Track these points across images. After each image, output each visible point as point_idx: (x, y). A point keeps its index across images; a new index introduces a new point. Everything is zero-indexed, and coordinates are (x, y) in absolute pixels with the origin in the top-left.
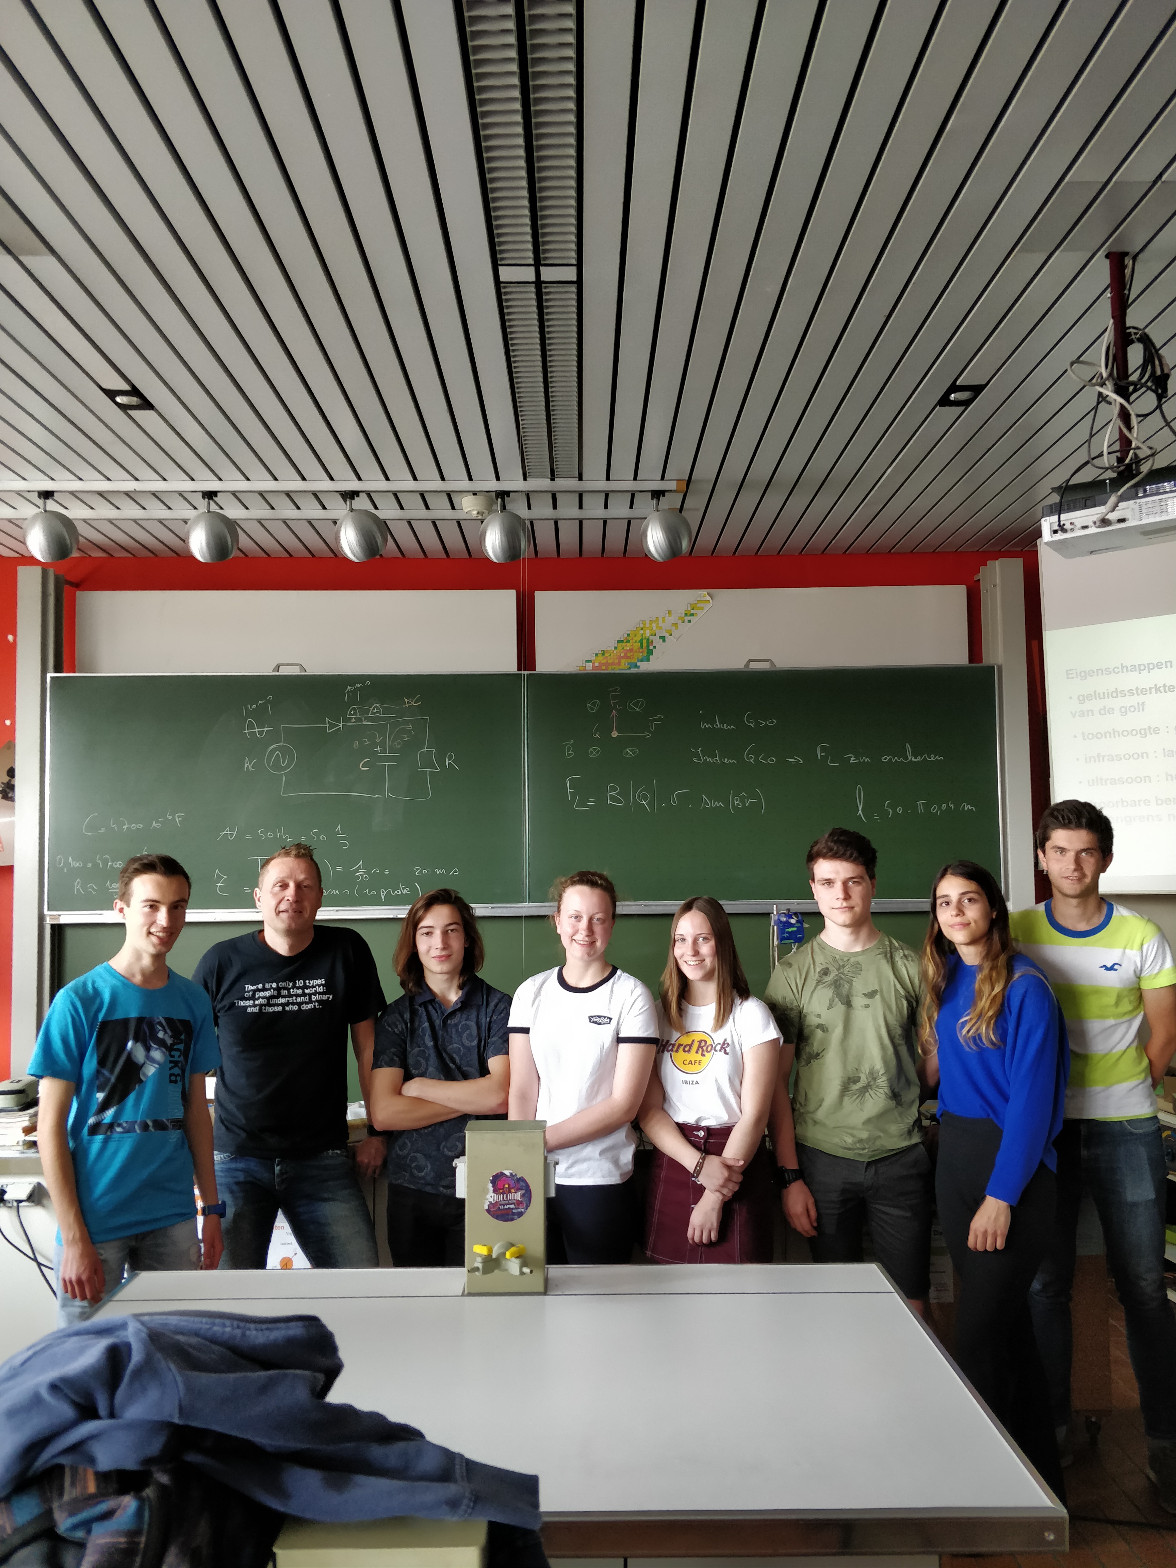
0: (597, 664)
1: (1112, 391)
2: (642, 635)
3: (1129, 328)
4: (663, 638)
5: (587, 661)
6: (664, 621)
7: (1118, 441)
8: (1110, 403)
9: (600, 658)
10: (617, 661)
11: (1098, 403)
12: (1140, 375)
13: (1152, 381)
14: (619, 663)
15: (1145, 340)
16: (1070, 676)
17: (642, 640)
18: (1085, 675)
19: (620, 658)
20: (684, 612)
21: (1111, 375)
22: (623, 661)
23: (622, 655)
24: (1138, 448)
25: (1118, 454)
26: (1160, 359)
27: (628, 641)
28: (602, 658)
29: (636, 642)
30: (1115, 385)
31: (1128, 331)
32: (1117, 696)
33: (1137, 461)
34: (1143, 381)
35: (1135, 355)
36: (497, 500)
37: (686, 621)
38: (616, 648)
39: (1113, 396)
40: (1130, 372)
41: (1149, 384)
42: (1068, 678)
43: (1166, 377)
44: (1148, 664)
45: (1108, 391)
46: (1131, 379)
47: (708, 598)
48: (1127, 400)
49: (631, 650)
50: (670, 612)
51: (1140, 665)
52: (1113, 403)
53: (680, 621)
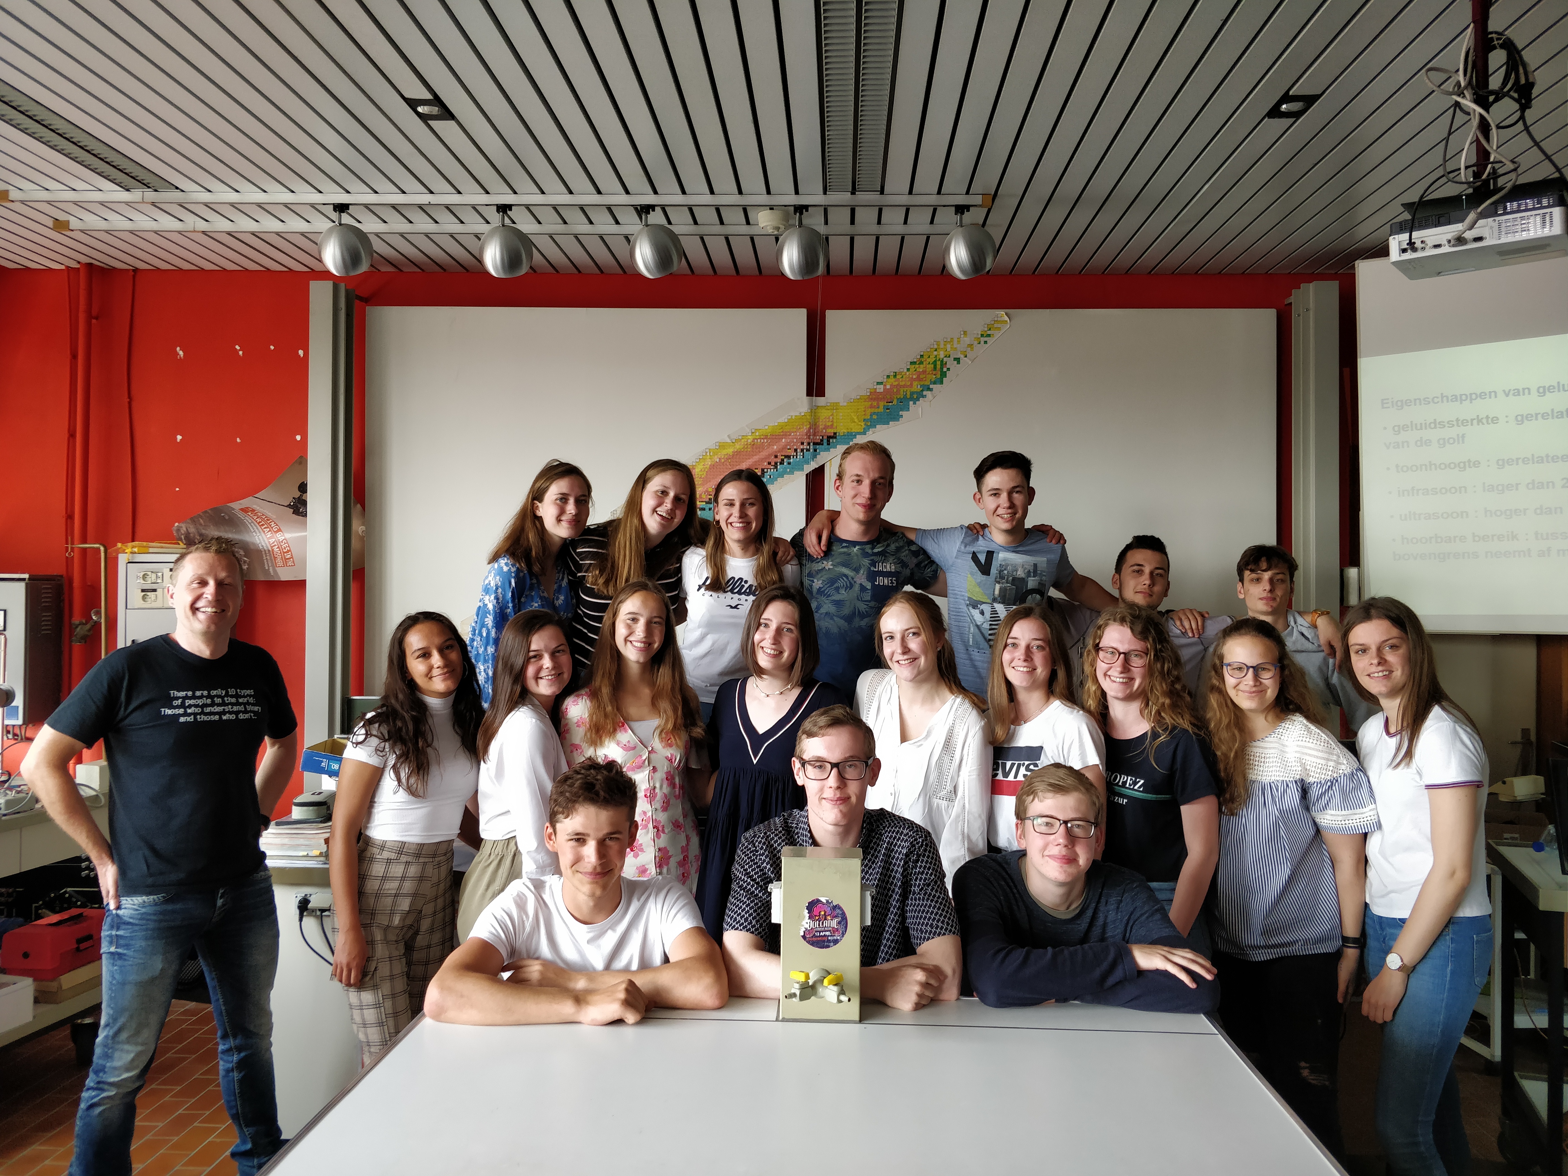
0: (888, 387)
2: (936, 356)
3: (1491, 33)
4: (958, 360)
5: (878, 383)
6: (959, 342)
9: (892, 380)
10: (909, 383)
14: (911, 386)
16: (1385, 405)
17: (935, 361)
18: (1402, 404)
19: (912, 380)
20: (980, 333)
22: (915, 383)
23: (914, 377)
27: (921, 363)
28: (894, 379)
29: (929, 363)
31: (1489, 36)
32: (1435, 427)
36: (795, 214)
37: (982, 342)
38: (908, 370)
42: (1383, 408)
44: (1471, 394)
47: (1007, 318)
49: (924, 372)
50: (965, 333)
51: (1461, 395)
53: (976, 342)
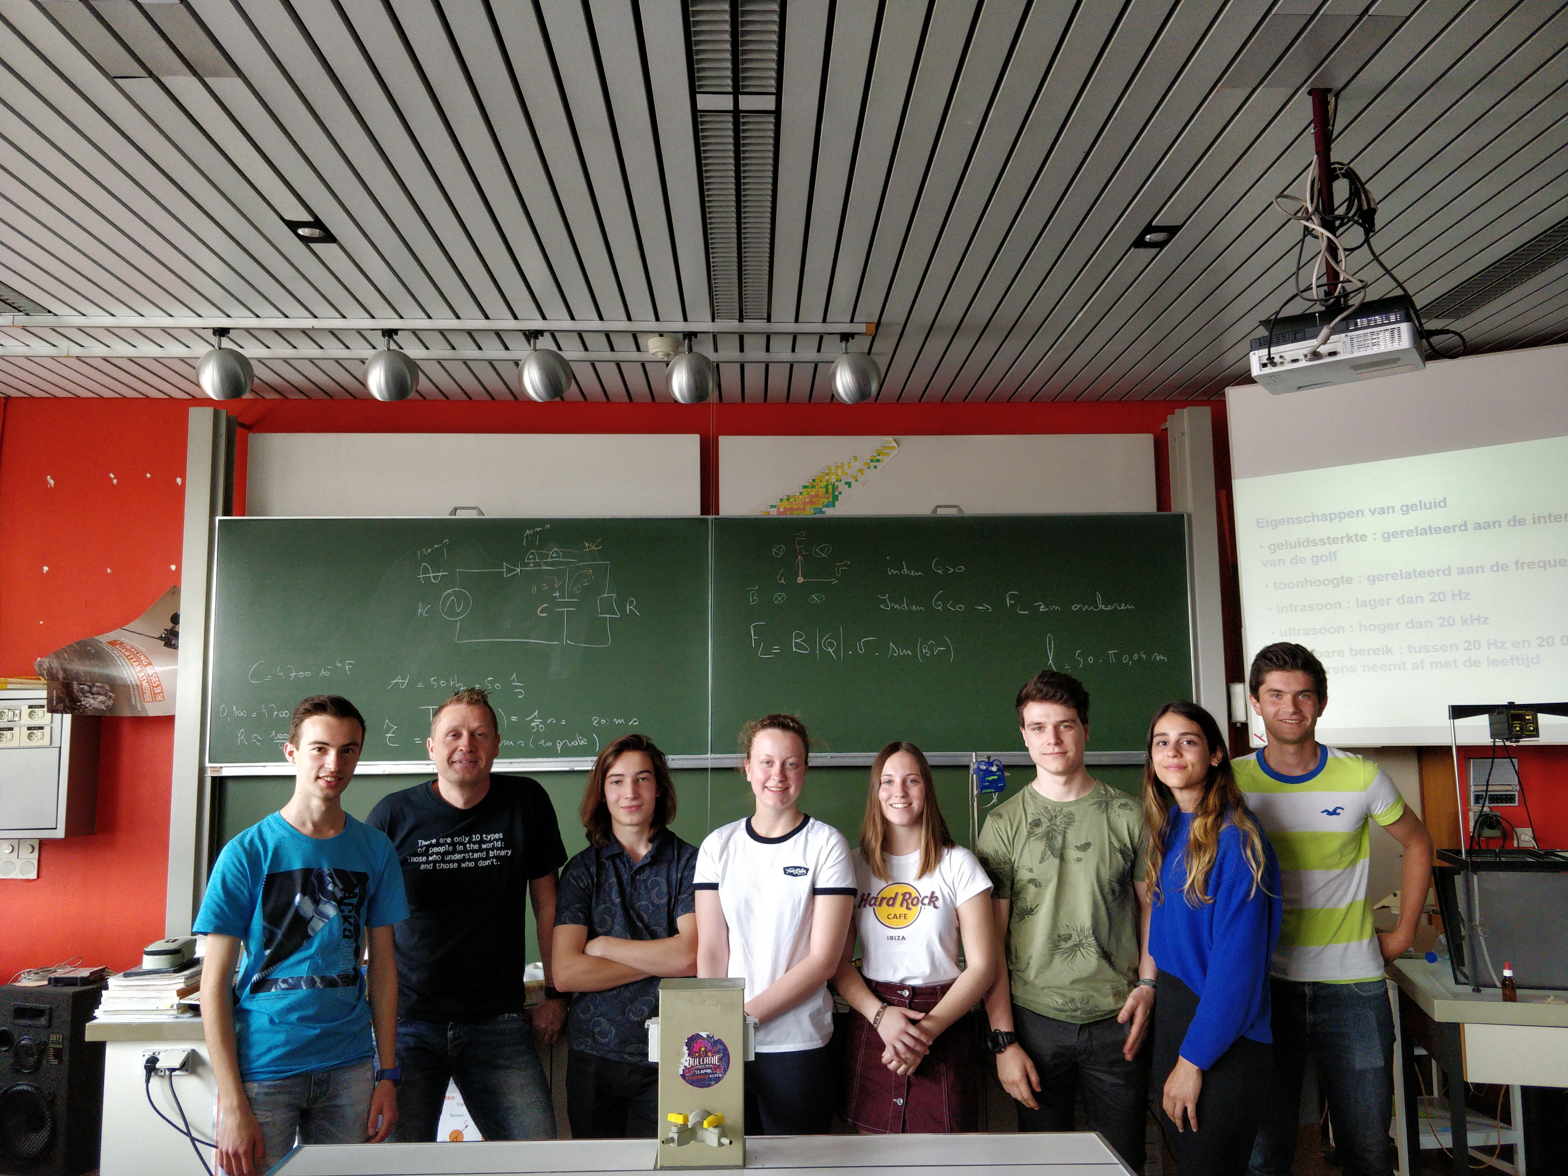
0: (782, 510)
1: (1318, 225)
2: (828, 481)
3: (1334, 163)
4: (849, 484)
5: (772, 507)
6: (849, 467)
7: (1325, 276)
8: (1317, 237)
9: (785, 503)
10: (802, 507)
11: (1305, 236)
12: (1346, 210)
13: (1360, 217)
14: (804, 509)
15: (1351, 175)
16: (1261, 525)
17: (827, 485)
18: (1276, 524)
19: (805, 503)
20: (869, 458)
21: (1316, 209)
22: (808, 506)
23: (807, 500)
24: (1349, 281)
25: (1326, 288)
26: (1366, 193)
27: (813, 487)
28: (787, 503)
29: (821, 487)
30: (1321, 219)
31: (1332, 166)
32: (1308, 546)
33: (1346, 295)
34: (1350, 215)
35: (1341, 189)
36: (684, 340)
37: (872, 468)
38: (801, 493)
39: (1321, 230)
40: (1336, 205)
41: (1356, 218)
42: (1258, 527)
43: (1372, 212)
44: (1340, 513)
45: (1315, 226)
46: (1337, 213)
47: (894, 444)
48: (1334, 234)
49: (816, 496)
50: (855, 458)
51: (1330, 514)
52: (1320, 236)
53: (866, 467)
